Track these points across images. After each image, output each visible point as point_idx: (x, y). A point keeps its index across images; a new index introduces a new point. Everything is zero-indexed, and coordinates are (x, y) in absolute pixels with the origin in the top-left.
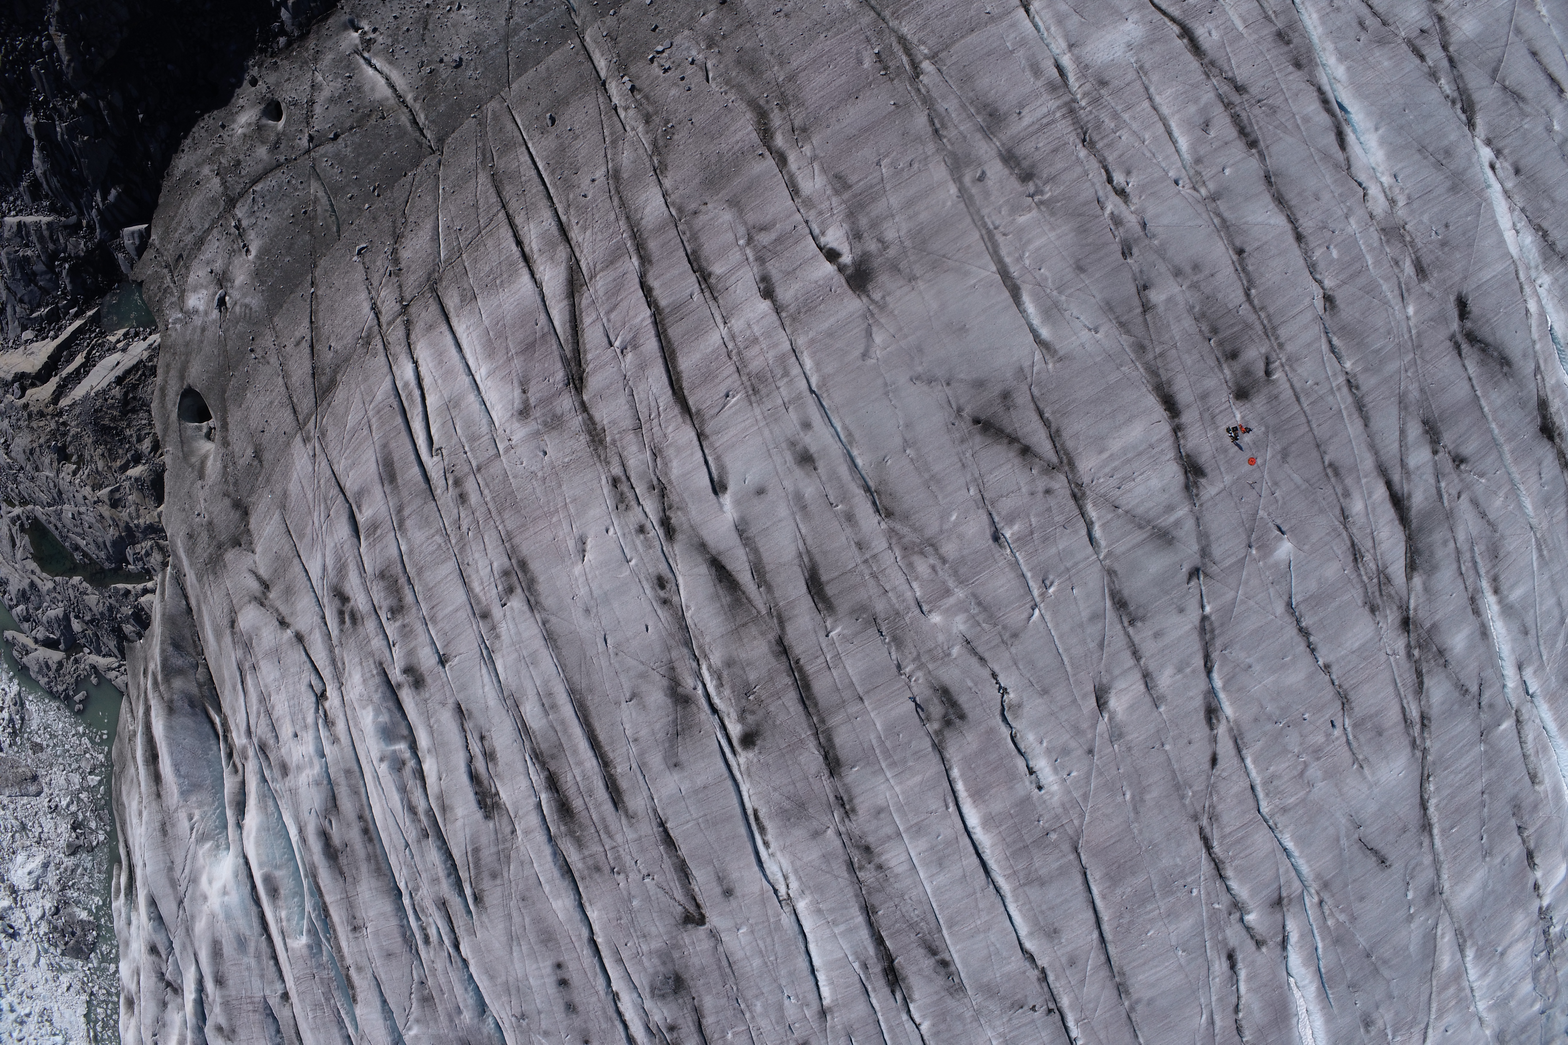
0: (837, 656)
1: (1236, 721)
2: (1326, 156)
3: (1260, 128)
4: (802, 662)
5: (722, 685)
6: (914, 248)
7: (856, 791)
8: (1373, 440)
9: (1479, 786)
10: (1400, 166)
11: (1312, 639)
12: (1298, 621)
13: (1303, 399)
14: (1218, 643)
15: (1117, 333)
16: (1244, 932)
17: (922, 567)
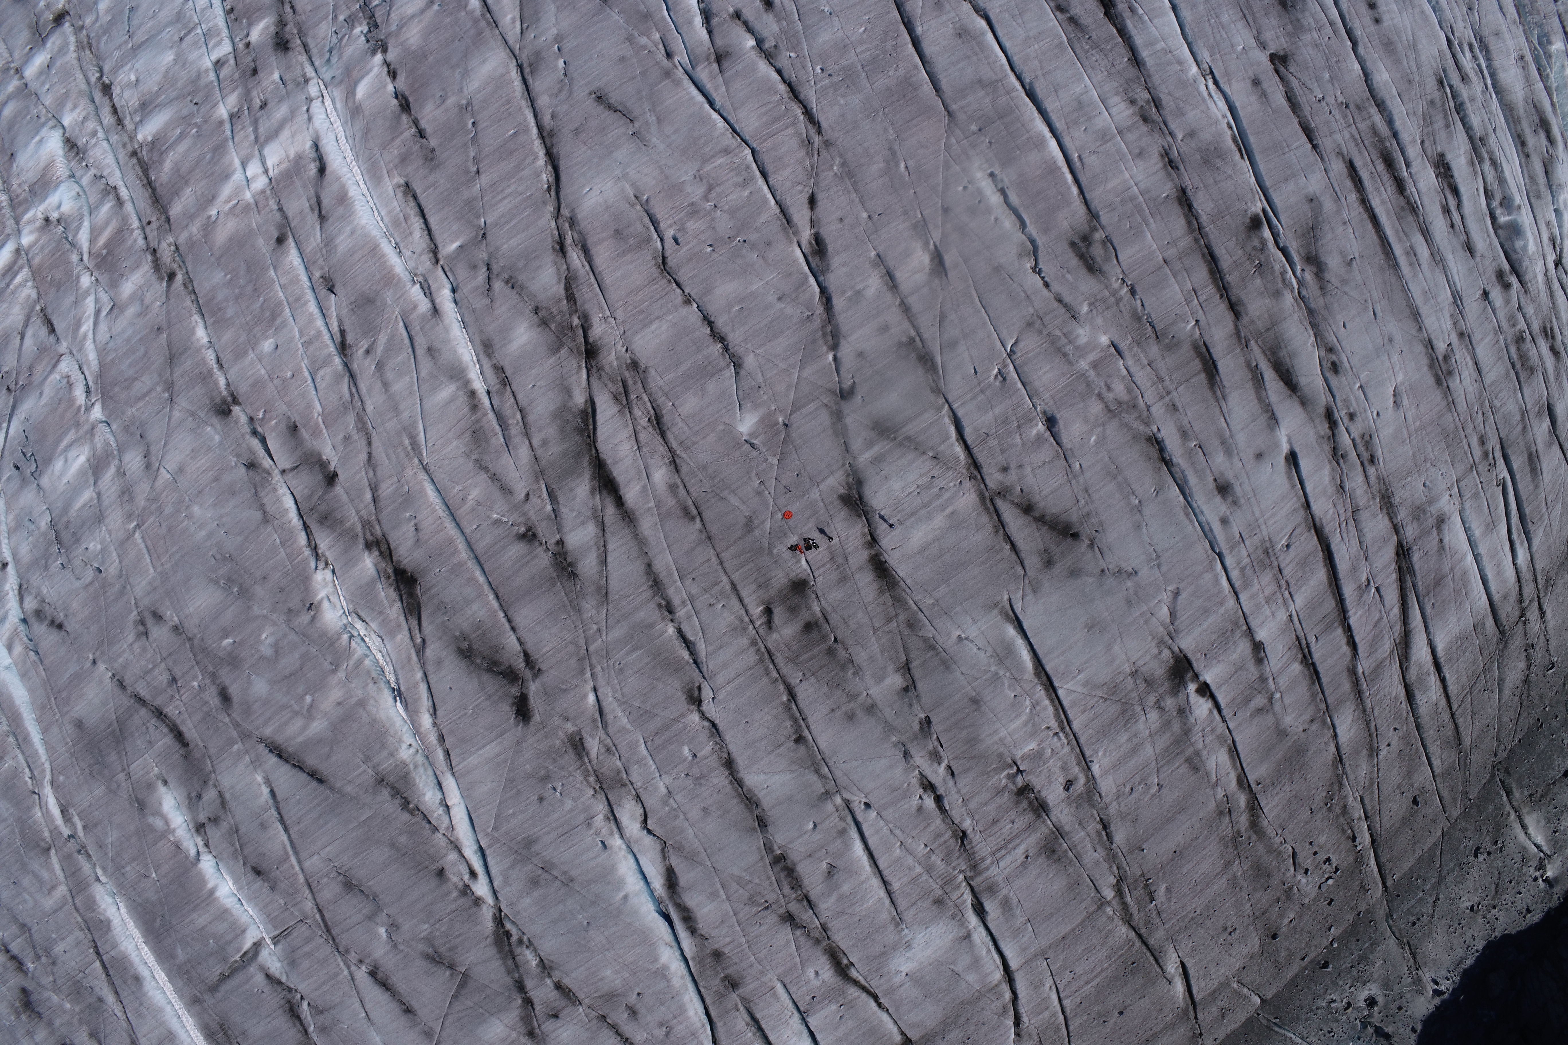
0: (1188, 302)
1: (791, 242)
2: (692, 859)
3: (769, 878)
4: (1218, 296)
5: (1281, 273)
6: (1133, 705)
7: (1162, 175)
8: (641, 549)
9: (485, 179)
10: (599, 860)
11: (708, 331)
12: (726, 349)
13: (728, 587)
14: (817, 323)
15: (938, 638)
16: (757, 26)
17: (1119, 389)
